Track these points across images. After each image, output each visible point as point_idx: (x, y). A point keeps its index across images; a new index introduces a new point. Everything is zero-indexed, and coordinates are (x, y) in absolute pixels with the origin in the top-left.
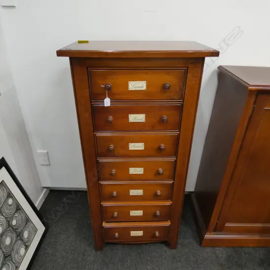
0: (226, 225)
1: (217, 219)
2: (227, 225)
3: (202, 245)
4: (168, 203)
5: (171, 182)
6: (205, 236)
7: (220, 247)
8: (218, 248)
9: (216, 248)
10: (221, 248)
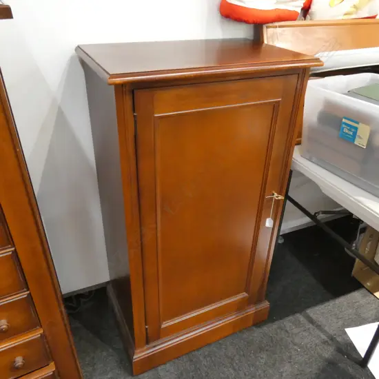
0: (163, 326)
1: (144, 323)
2: (165, 325)
3: (134, 374)
4: (36, 334)
5: (24, 295)
6: (134, 357)
7: (165, 364)
8: (163, 367)
9: (159, 368)
10: (168, 365)
